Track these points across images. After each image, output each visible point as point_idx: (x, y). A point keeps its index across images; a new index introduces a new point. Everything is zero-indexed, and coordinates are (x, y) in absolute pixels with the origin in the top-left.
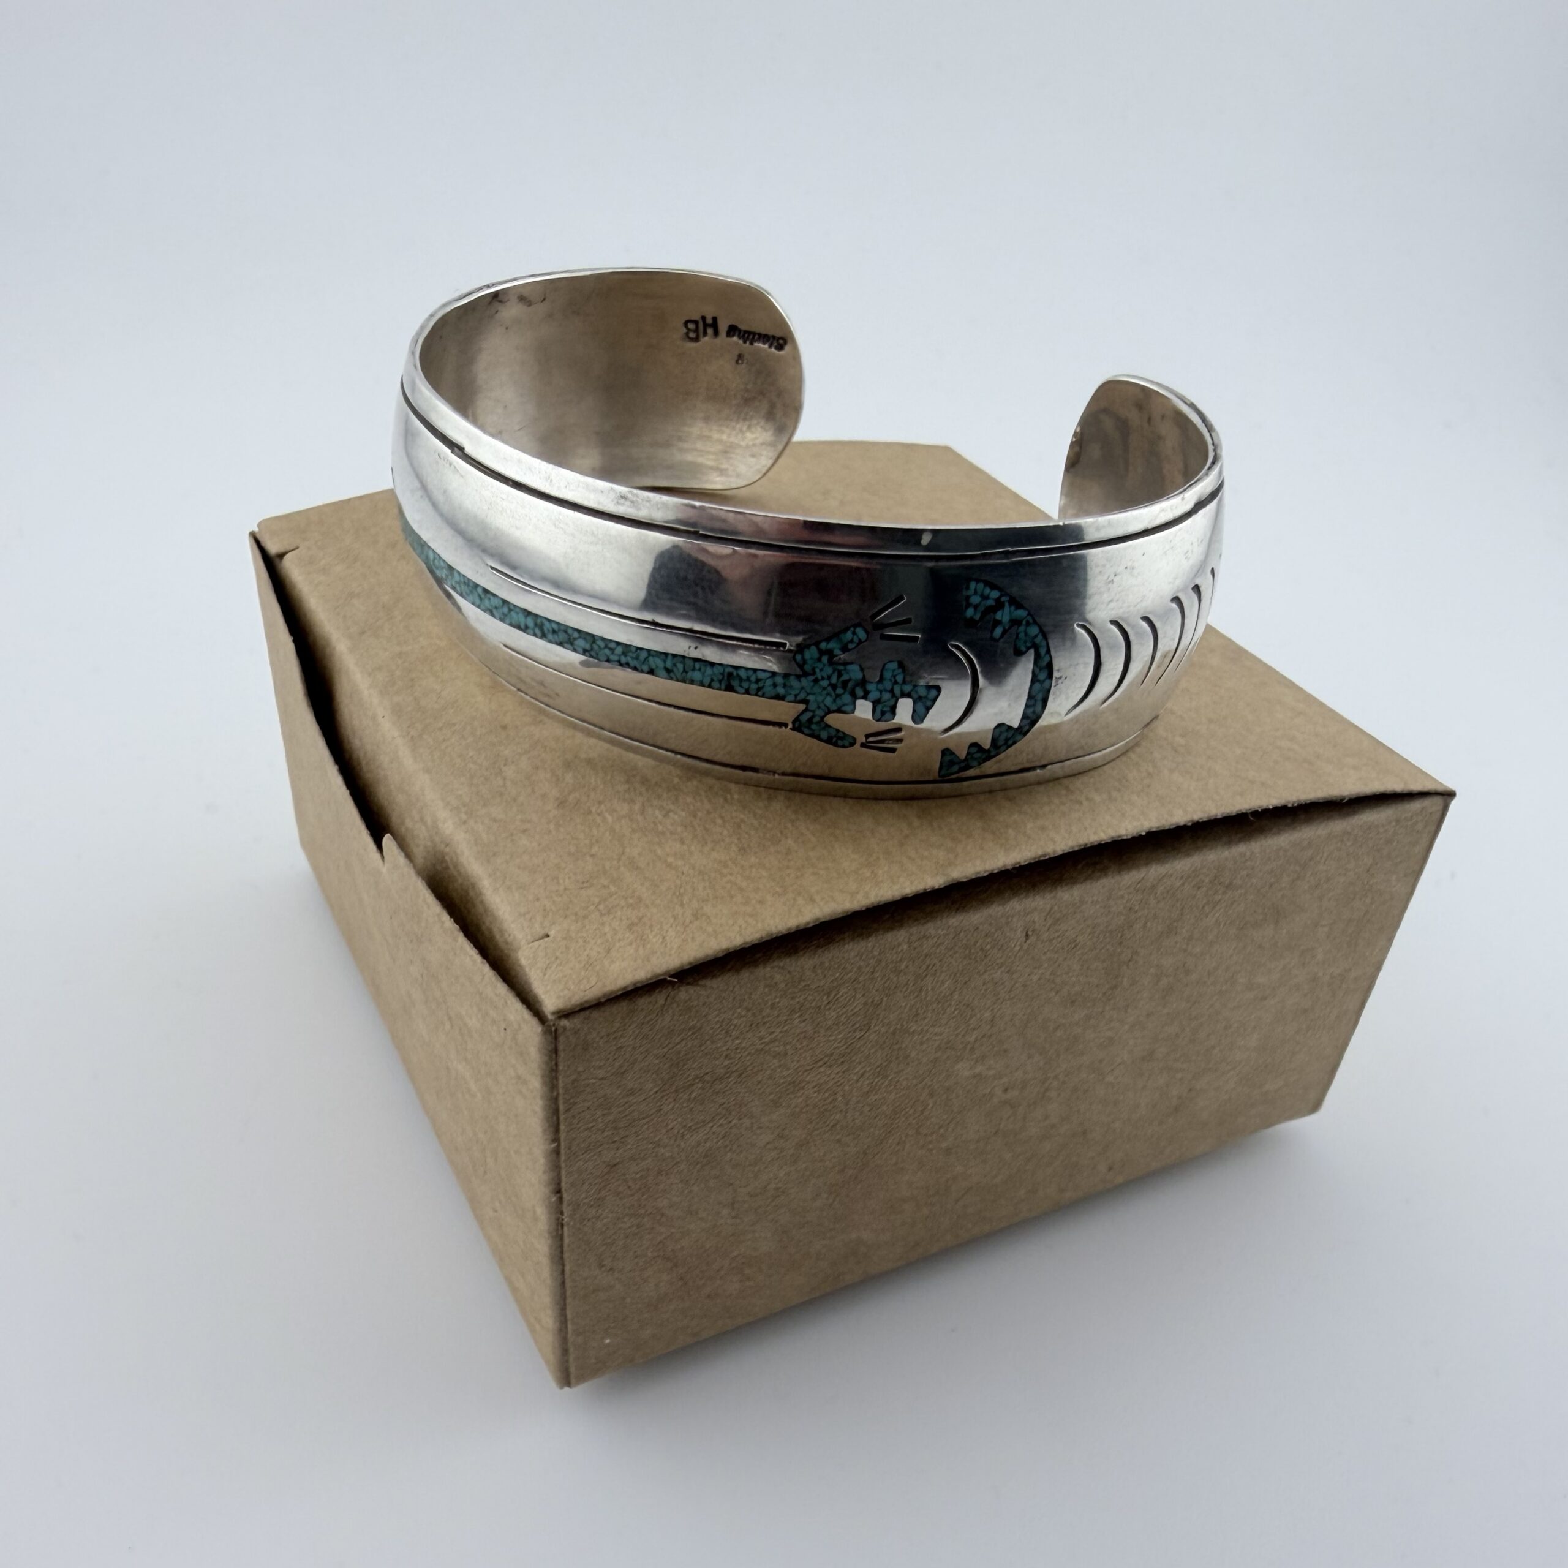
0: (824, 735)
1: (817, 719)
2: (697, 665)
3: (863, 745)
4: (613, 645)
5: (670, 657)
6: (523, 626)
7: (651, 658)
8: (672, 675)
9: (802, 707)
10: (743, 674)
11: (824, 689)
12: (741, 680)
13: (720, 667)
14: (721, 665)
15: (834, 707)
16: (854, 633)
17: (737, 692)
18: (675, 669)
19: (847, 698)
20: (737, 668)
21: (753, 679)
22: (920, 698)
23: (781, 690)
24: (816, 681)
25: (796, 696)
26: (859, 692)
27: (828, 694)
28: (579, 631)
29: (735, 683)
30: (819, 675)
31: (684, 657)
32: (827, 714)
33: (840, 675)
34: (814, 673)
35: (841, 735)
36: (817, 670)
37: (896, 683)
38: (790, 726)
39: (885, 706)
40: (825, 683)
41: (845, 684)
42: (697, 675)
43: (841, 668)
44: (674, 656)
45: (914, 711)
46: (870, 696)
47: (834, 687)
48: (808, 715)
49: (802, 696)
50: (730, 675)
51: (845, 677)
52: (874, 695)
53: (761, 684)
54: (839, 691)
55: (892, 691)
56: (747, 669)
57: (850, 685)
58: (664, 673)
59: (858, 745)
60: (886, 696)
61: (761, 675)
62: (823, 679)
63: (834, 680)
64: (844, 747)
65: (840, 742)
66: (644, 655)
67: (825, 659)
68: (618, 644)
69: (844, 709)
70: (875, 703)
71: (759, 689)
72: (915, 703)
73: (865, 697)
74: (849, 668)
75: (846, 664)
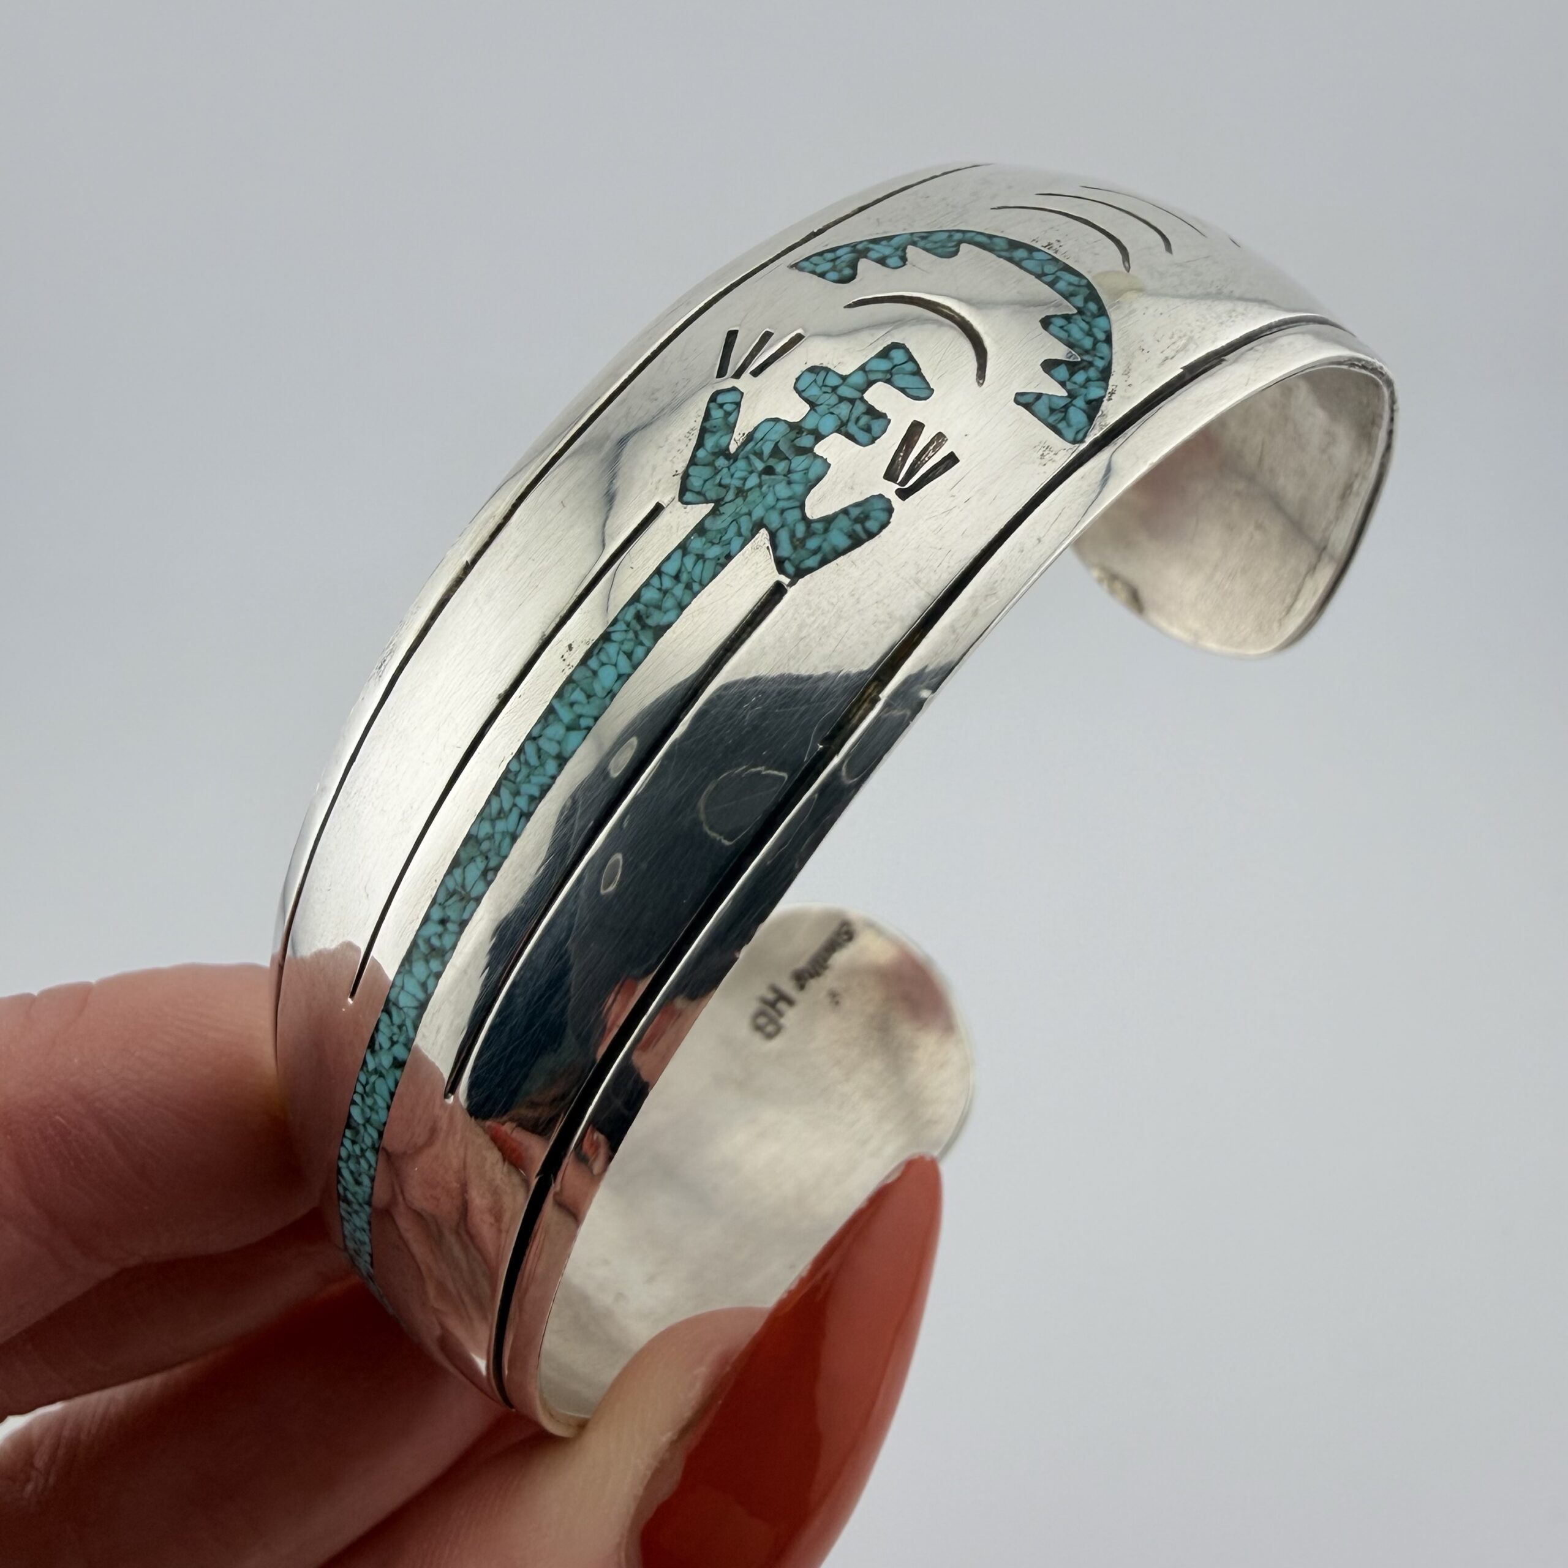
0: (838, 539)
1: (800, 530)
3: (904, 494)
4: (495, 805)
5: (557, 706)
6: (421, 996)
7: (543, 743)
9: (763, 536)
10: (650, 595)
11: (760, 486)
13: (617, 627)
14: (616, 623)
15: (799, 489)
16: (721, 406)
17: (669, 626)
18: (578, 709)
19: (799, 463)
20: (636, 598)
21: (667, 583)
22: (890, 371)
23: (714, 552)
24: (741, 492)
25: (739, 534)
26: (805, 441)
27: (772, 486)
28: (456, 863)
29: (655, 619)
30: (736, 483)
31: (570, 680)
32: (802, 506)
33: (759, 455)
34: (726, 487)
35: (855, 513)
36: (727, 481)
37: (834, 389)
38: (785, 580)
39: (858, 419)
40: (753, 481)
41: (776, 452)
42: (607, 676)
43: (751, 446)
44: (559, 695)
45: (903, 390)
46: (823, 430)
47: (769, 471)
48: (783, 537)
49: (746, 524)
50: (638, 617)
51: (767, 449)
52: (828, 423)
53: (684, 577)
54: (781, 467)
55: (842, 399)
56: (647, 584)
57: (783, 447)
58: (575, 736)
59: (896, 501)
60: (844, 409)
61: (671, 568)
62: (745, 479)
63: (760, 466)
64: (884, 526)
65: (871, 525)
67: (721, 462)
68: (496, 791)
69: (812, 475)
70: (842, 429)
71: (688, 587)
72: (888, 381)
73: (819, 437)
74: (758, 435)
75: (750, 437)
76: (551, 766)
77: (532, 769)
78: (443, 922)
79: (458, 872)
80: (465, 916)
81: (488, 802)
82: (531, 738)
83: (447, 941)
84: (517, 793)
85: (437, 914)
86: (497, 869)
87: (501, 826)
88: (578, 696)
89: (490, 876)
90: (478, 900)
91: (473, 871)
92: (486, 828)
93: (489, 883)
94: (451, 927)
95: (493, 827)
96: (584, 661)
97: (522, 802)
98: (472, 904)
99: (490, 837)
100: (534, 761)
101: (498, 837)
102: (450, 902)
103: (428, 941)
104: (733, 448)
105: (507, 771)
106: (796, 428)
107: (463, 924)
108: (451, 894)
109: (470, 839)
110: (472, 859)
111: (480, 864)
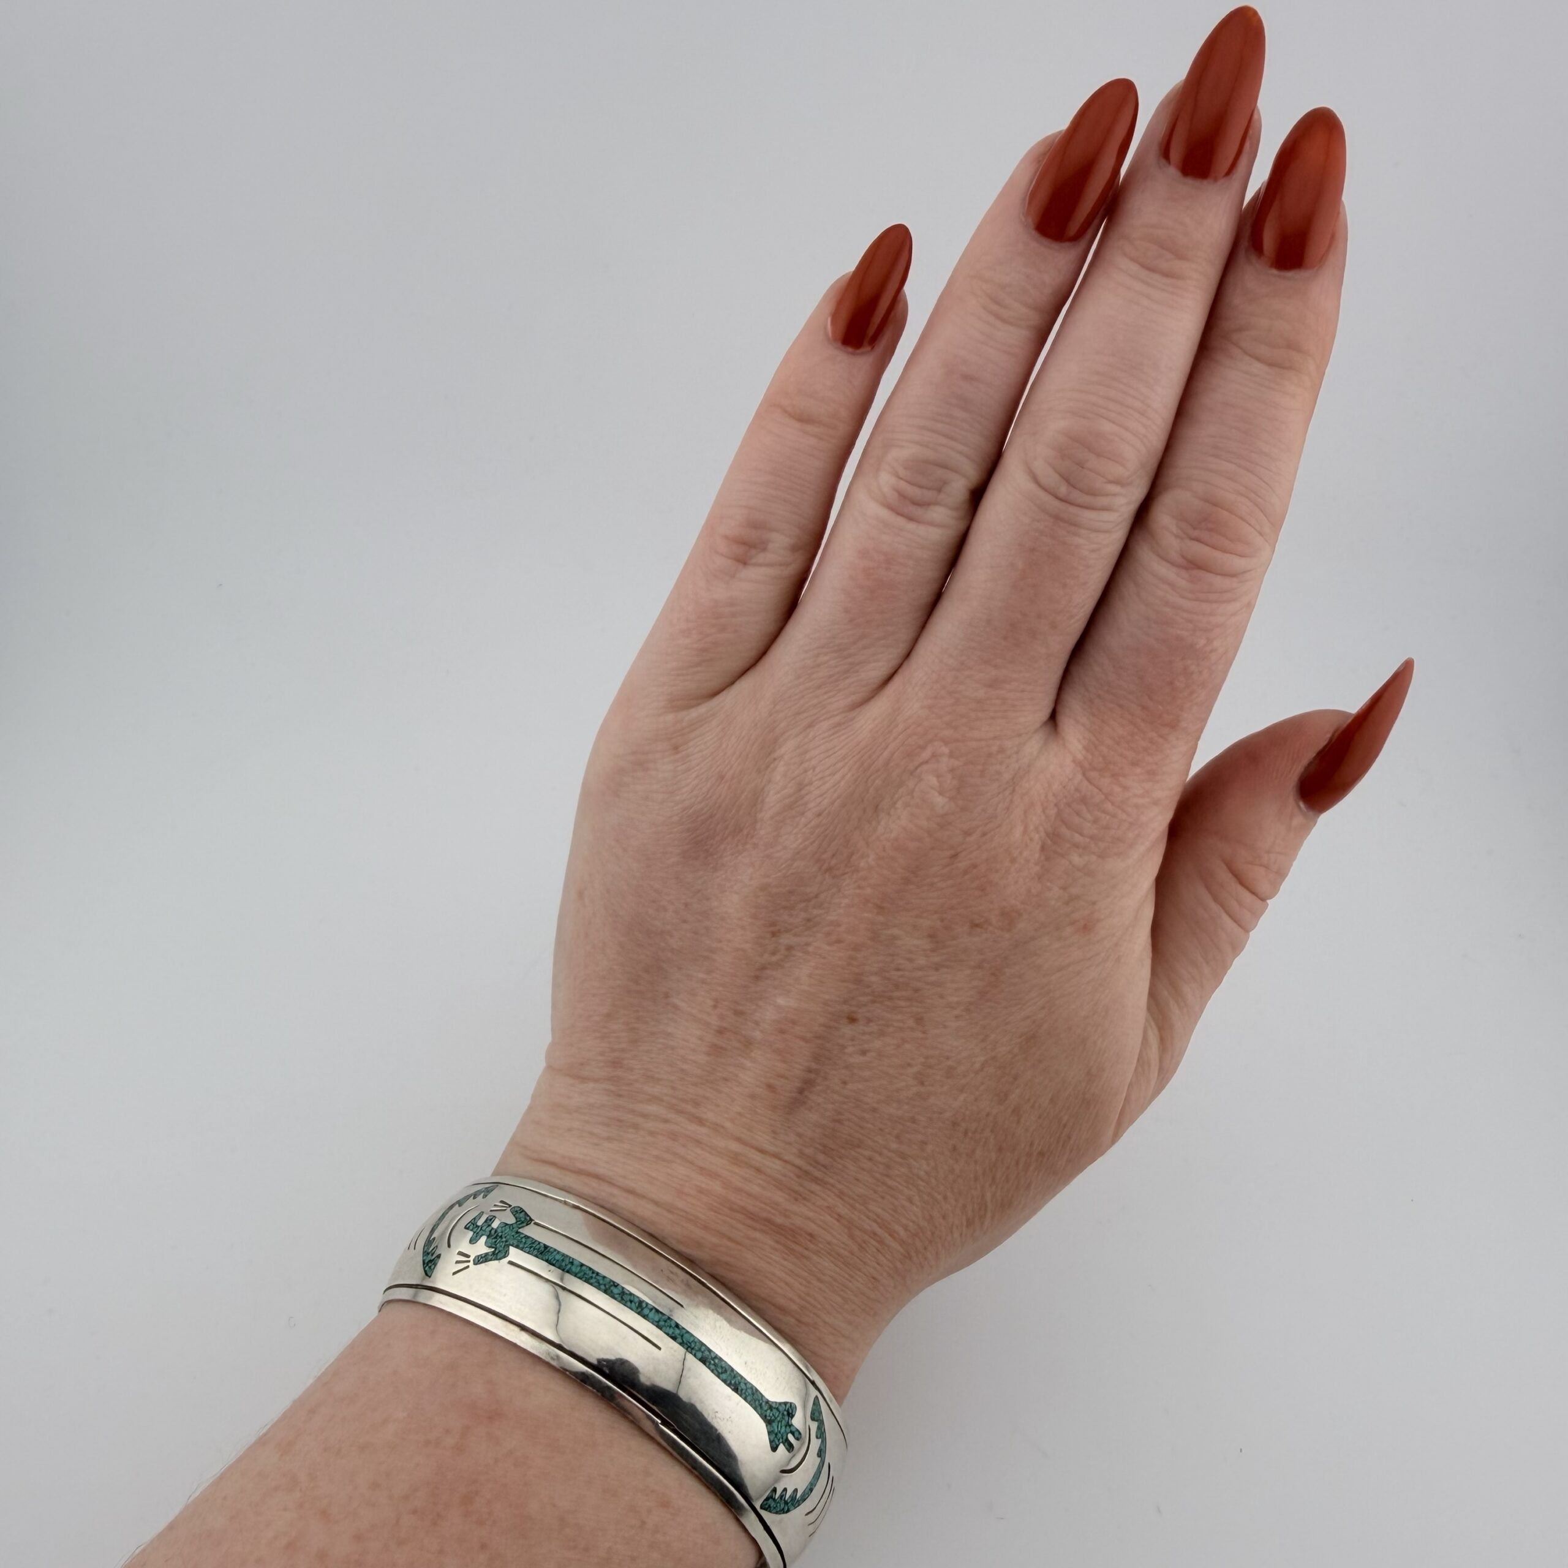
75: (489, 1247)
76: (584, 1268)
77: (585, 1274)
78: (631, 1302)
79: (617, 1296)
80: (628, 1292)
81: (595, 1287)
82: (576, 1275)
83: (636, 1300)
84: (592, 1277)
85: (629, 1304)
86: (614, 1282)
87: (601, 1282)
88: (564, 1264)
89: (616, 1284)
90: (623, 1288)
91: (615, 1291)
92: (603, 1287)
93: (618, 1285)
94: (632, 1298)
95: (601, 1284)
96: (554, 1265)
97: (594, 1275)
98: (625, 1290)
99: (605, 1285)
100: (582, 1273)
101: (604, 1283)
102: (625, 1299)
103: (637, 1308)
105: (585, 1281)
106: (488, 1237)
107: (631, 1294)
108: (622, 1299)
109: (605, 1292)
110: (612, 1292)
111: (612, 1288)
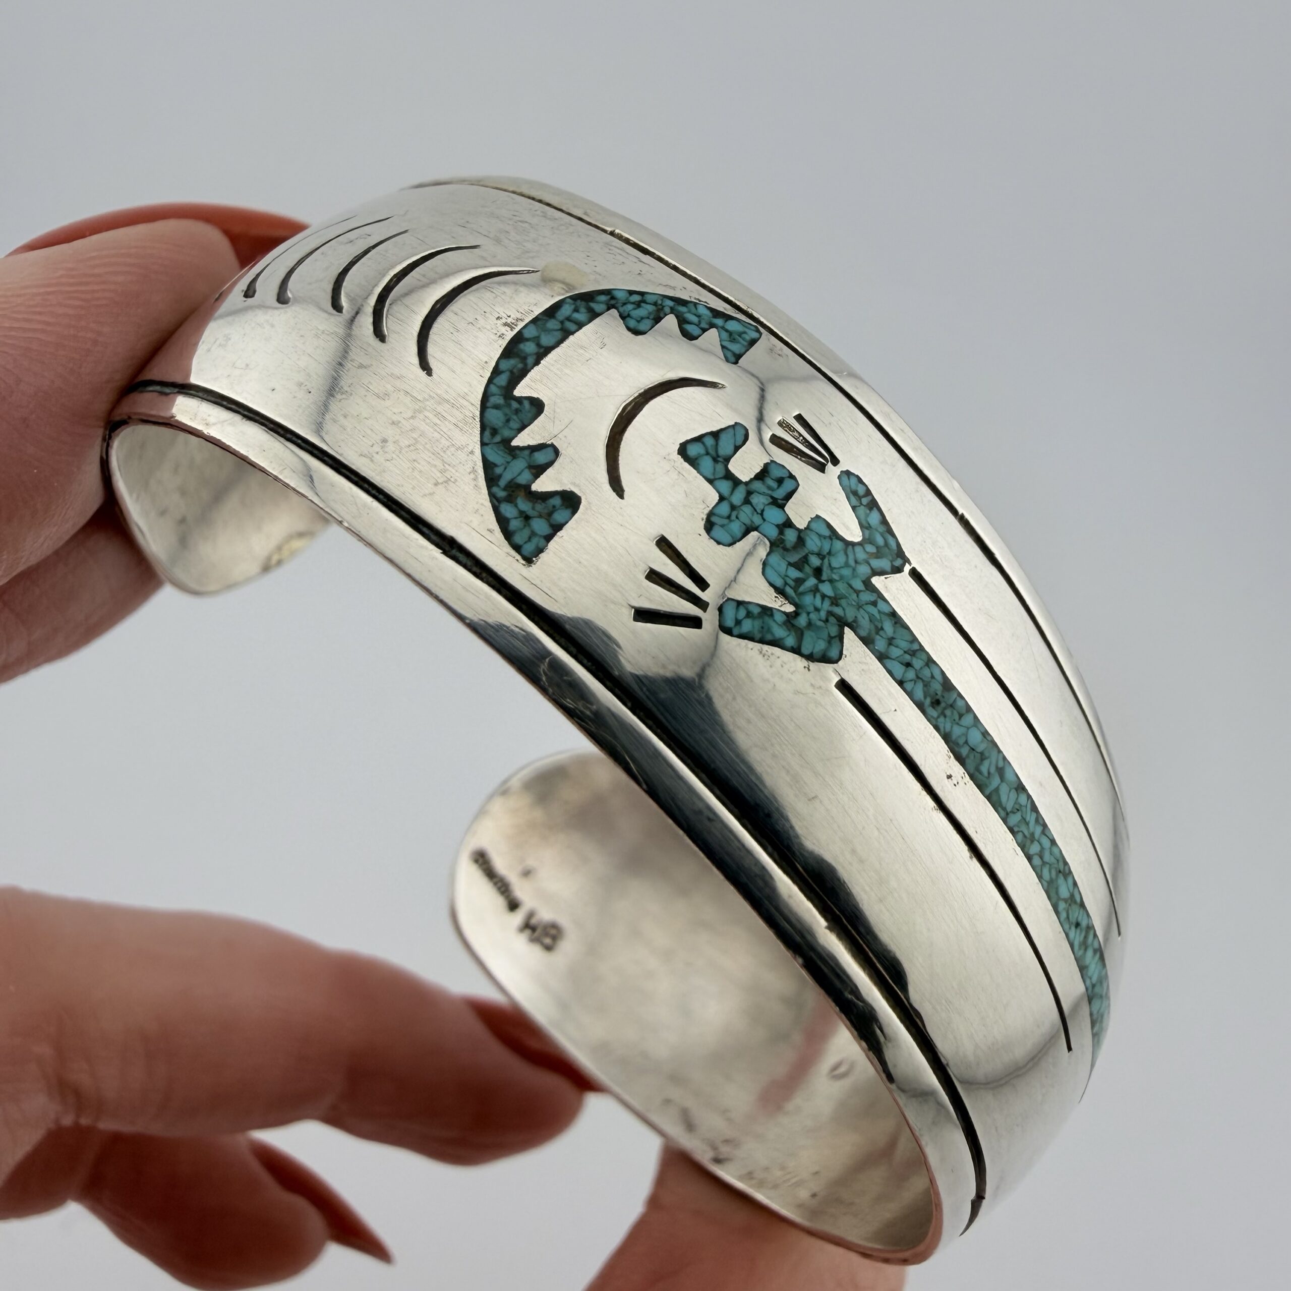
0: (874, 518)
1: (870, 549)
2: (964, 751)
3: (835, 461)
5: (987, 790)
7: (1008, 806)
8: (1001, 764)
9: (876, 581)
10: (919, 694)
11: (831, 581)
12: (926, 685)
13: (941, 726)
14: (937, 728)
15: (838, 545)
16: (738, 622)
17: (943, 673)
18: (992, 768)
19: (812, 543)
20: (920, 706)
21: (911, 674)
22: (715, 460)
23: (888, 627)
24: (835, 601)
25: (874, 604)
26: (790, 536)
27: (832, 568)
29: (937, 687)
30: (826, 605)
31: (972, 777)
32: (853, 544)
33: (799, 582)
34: (830, 613)
35: (855, 501)
36: (823, 614)
37: (733, 508)
38: (907, 568)
39: (769, 488)
40: (826, 589)
41: (798, 566)
42: (973, 736)
43: (789, 591)
44: (980, 787)
45: (737, 449)
46: (780, 520)
47: (818, 572)
48: (876, 564)
49: (867, 597)
50: (935, 705)
51: (794, 573)
52: (775, 516)
53: (907, 657)
54: (815, 561)
55: (747, 501)
56: (910, 694)
57: (795, 557)
59: (843, 467)
60: (759, 501)
61: (899, 670)
62: (824, 597)
63: (812, 582)
64: (860, 481)
65: (861, 490)
66: (1014, 819)
67: (802, 621)
69: (827, 533)
70: (780, 504)
71: (914, 654)
72: (727, 460)
73: (788, 524)
74: (779, 583)
78: (1077, 927)
81: (1034, 868)
84: (1033, 837)
87: (1046, 856)
89: (1067, 871)
104: (789, 608)
111: (1060, 880)
